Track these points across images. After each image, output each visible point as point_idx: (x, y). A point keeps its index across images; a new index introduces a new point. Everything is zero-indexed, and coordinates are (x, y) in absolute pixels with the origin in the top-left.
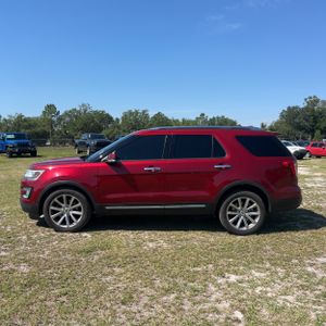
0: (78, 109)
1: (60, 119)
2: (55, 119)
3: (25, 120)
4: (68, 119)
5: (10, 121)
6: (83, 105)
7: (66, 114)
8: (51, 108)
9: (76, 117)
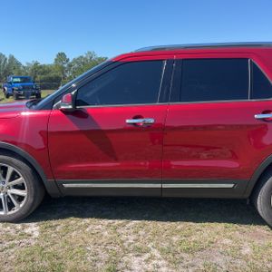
0: (85, 56)
1: (70, 66)
2: (66, 66)
3: (41, 67)
4: (76, 65)
5: (28, 68)
6: (89, 53)
7: (75, 60)
8: (61, 56)
9: (83, 63)
